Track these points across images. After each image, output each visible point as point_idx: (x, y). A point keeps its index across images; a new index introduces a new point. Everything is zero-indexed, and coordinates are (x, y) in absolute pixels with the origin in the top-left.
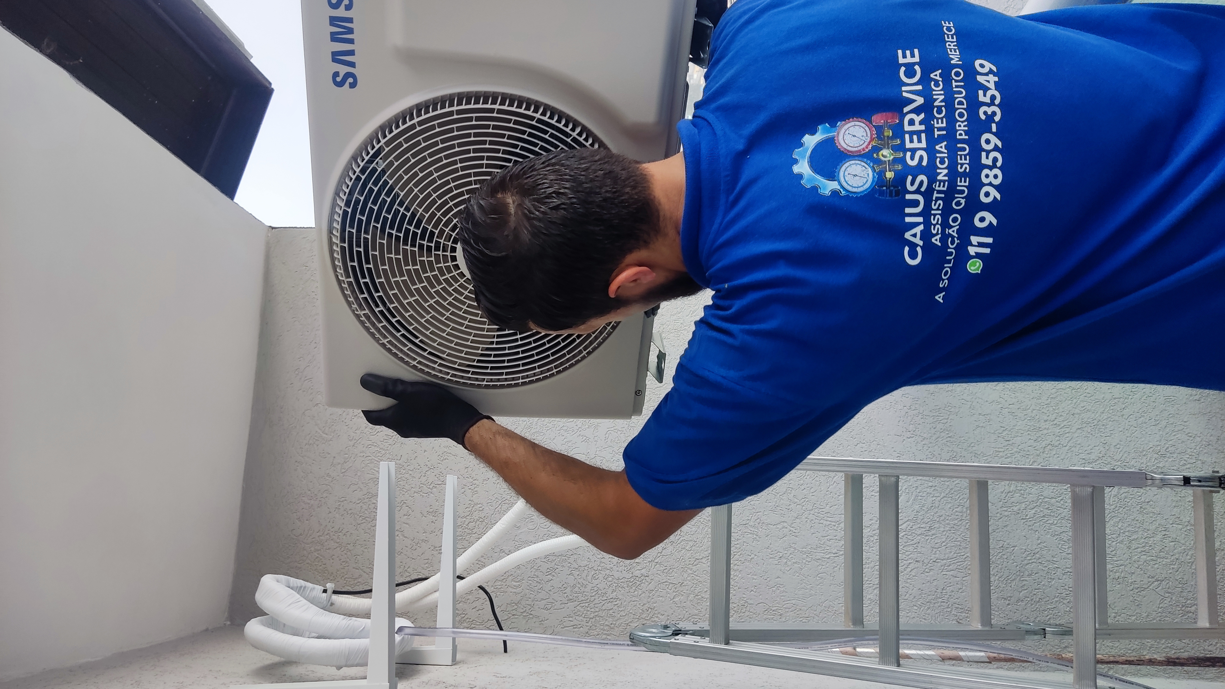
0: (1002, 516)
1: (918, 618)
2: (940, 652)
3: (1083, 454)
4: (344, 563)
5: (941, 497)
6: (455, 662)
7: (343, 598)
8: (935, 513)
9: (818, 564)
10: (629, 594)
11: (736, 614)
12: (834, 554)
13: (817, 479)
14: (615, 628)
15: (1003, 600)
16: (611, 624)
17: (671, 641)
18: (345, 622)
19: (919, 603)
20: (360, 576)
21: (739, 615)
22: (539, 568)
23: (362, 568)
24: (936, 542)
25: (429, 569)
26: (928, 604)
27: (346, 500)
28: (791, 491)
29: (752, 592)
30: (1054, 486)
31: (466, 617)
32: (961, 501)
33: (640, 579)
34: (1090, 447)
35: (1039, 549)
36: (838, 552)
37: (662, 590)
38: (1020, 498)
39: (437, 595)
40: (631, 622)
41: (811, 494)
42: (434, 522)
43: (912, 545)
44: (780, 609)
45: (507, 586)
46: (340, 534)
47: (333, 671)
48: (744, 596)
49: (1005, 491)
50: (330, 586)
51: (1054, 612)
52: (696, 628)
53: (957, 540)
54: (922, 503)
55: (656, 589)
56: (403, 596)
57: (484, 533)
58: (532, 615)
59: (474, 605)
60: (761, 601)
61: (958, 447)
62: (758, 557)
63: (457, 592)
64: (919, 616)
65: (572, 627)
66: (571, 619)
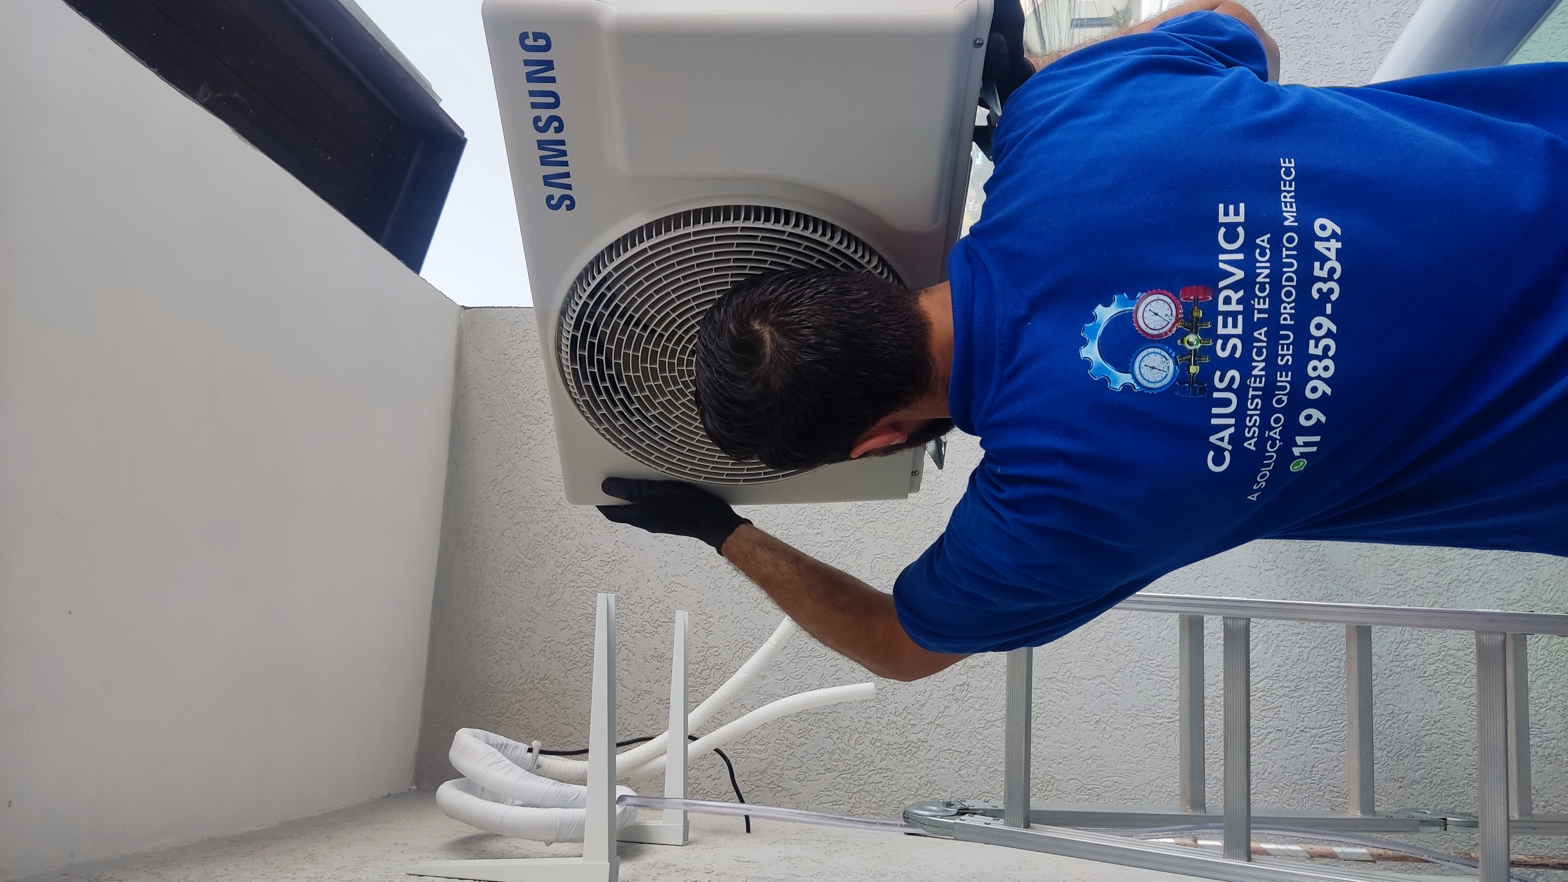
0: (1392, 673)
1: (1280, 804)
2: (1307, 847)
3: (1501, 593)
4: (552, 718)
5: (1311, 647)
6: (686, 842)
7: (552, 760)
8: (1303, 668)
9: (1147, 731)
10: (901, 764)
11: (1039, 792)
12: (1168, 718)
13: (1146, 621)
14: (885, 806)
15: (1393, 781)
16: (880, 801)
17: (955, 821)
18: (555, 787)
19: (1281, 784)
20: (571, 734)
21: (1044, 794)
22: (789, 729)
23: (573, 724)
24: (1304, 706)
25: (654, 727)
26: (1293, 785)
27: (552, 640)
28: (1111, 636)
29: (1060, 765)
30: (1462, 635)
31: (699, 787)
32: (1338, 654)
33: (916, 746)
34: (1509, 584)
35: (1441, 716)
36: (1173, 716)
37: (943, 760)
38: (1417, 649)
39: (664, 758)
40: (904, 799)
41: (1137, 641)
42: (660, 668)
43: (1272, 709)
44: (1097, 788)
45: (749, 751)
46: (546, 682)
47: (541, 846)
48: (1050, 769)
49: (1396, 641)
50: (536, 744)
51: (1461, 798)
52: (988, 806)
53: (1332, 703)
54: (1286, 656)
55: (936, 759)
56: (624, 758)
57: (721, 683)
58: (780, 786)
59: (709, 772)
60: (1072, 777)
61: (1335, 583)
62: (1068, 720)
63: (688, 756)
64: (1281, 801)
65: (831, 804)
66: (829, 793)
